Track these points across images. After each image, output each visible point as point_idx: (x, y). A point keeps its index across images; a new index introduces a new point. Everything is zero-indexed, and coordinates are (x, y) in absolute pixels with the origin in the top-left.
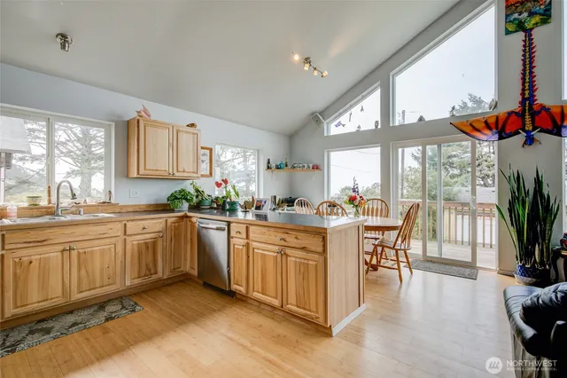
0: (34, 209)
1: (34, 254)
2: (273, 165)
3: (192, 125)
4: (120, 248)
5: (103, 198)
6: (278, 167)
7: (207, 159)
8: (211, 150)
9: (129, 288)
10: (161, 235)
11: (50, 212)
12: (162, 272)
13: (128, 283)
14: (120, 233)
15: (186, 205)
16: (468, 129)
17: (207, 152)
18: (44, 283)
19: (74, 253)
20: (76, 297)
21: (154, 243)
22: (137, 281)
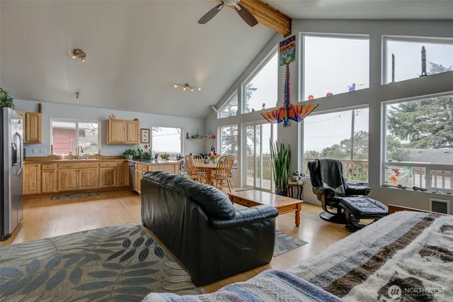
0: (71, 156)
1: (67, 171)
2: (190, 136)
3: (136, 119)
4: (97, 172)
5: (97, 153)
6: (193, 137)
7: (147, 135)
8: (149, 130)
9: (101, 188)
10: (115, 168)
11: (76, 157)
12: (116, 184)
13: (101, 186)
14: (98, 166)
15: (131, 157)
16: (267, 117)
17: (147, 131)
18: (70, 181)
19: (80, 172)
20: (81, 188)
21: (112, 171)
22: (105, 186)
